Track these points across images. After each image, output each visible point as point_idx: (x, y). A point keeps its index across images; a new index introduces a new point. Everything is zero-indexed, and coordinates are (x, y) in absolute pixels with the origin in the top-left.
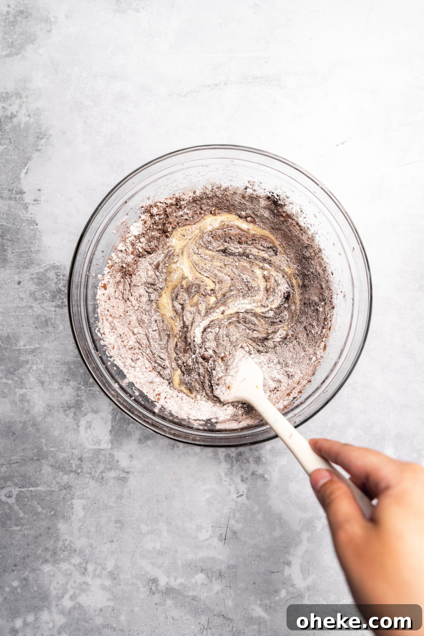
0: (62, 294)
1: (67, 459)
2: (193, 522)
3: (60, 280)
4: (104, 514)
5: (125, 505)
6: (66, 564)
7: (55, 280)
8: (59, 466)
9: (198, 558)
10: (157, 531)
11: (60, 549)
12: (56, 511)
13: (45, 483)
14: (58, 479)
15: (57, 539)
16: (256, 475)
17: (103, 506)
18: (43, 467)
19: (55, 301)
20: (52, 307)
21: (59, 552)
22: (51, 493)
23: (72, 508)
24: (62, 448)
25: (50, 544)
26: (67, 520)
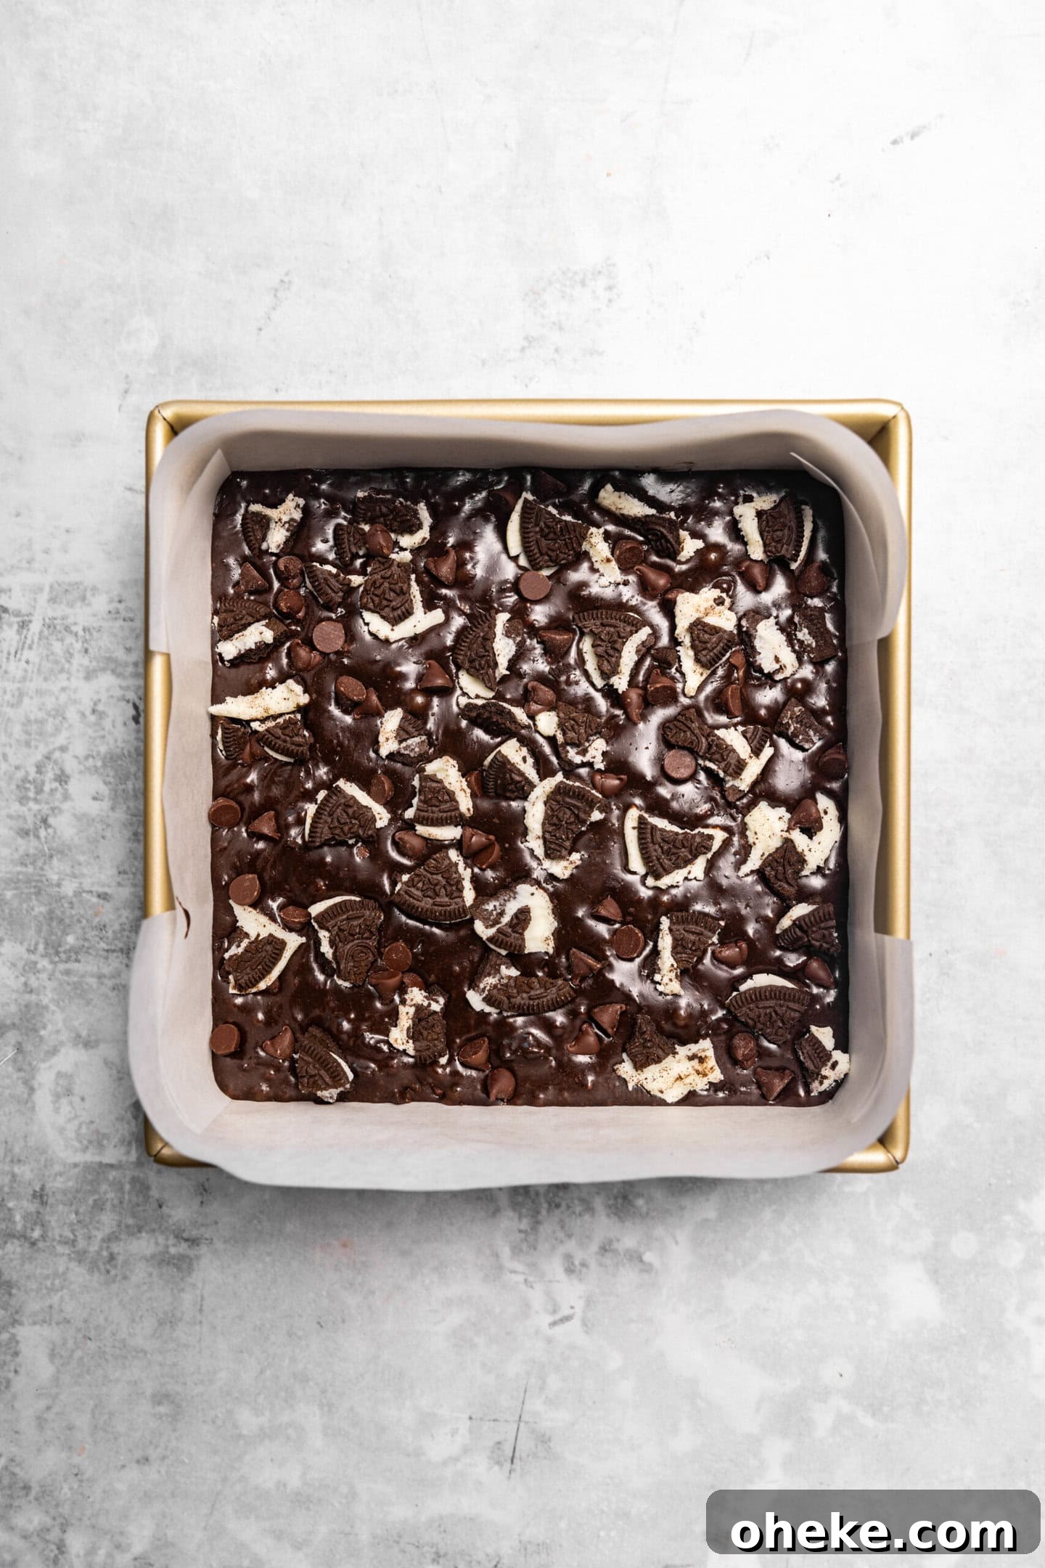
4: (117, 1374)
5: (186, 1346)
10: (290, 1431)
16: (615, 1252)
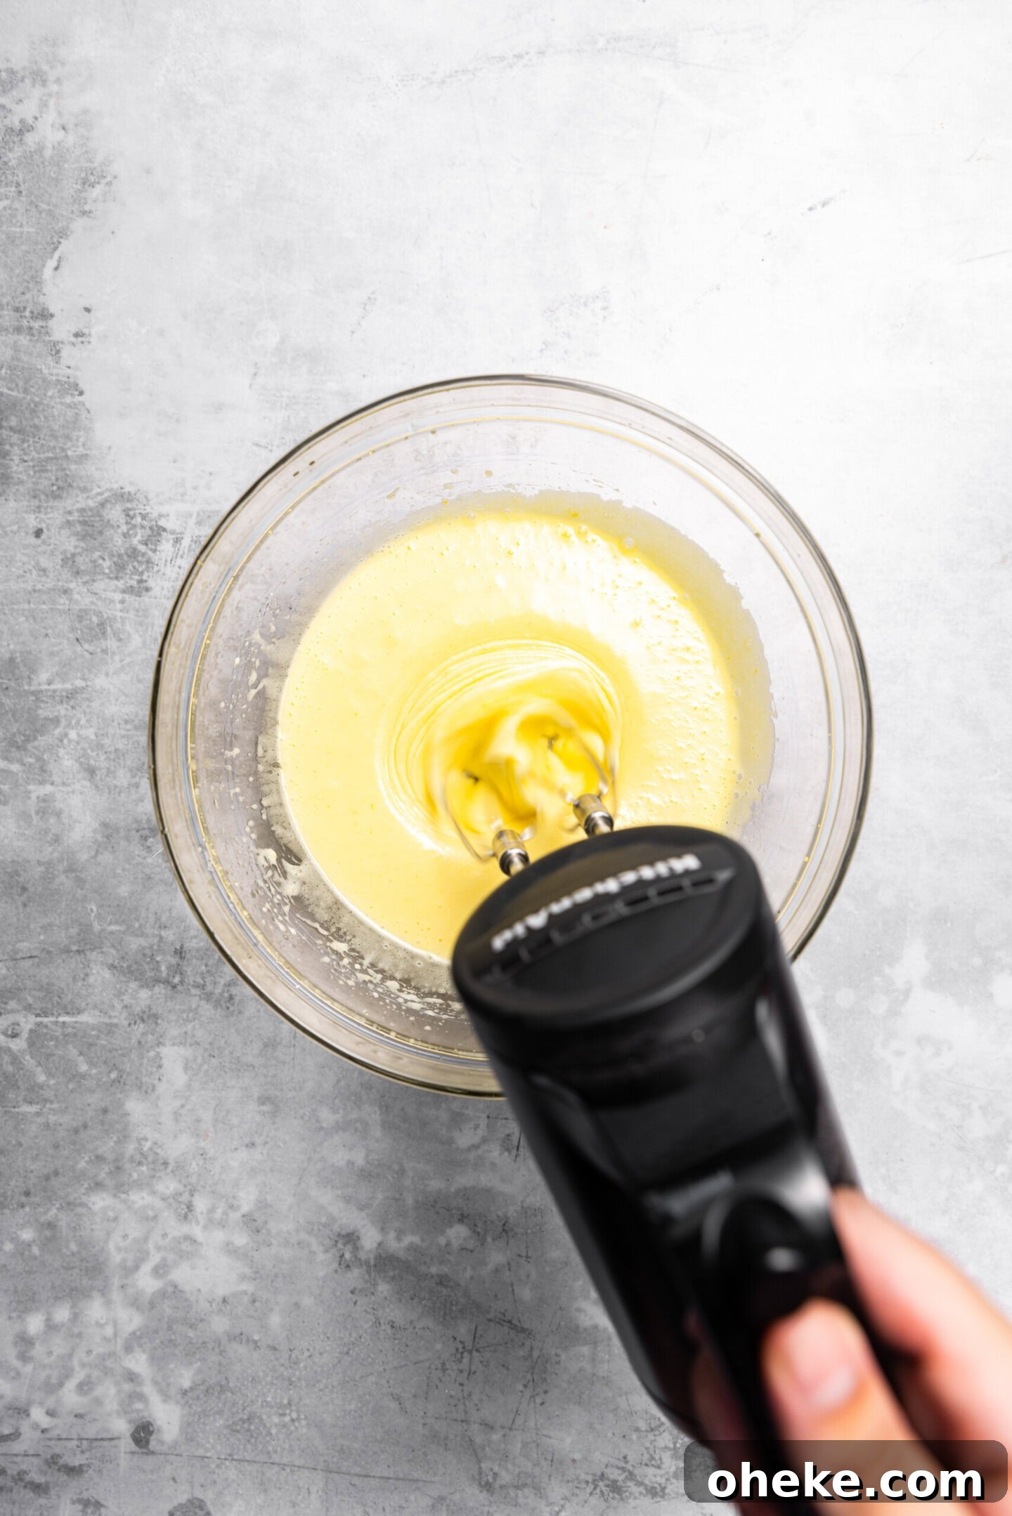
0: (138, 562)
1: (148, 952)
2: (443, 1105)
3: (135, 526)
6: (144, 1194)
7: (124, 528)
8: (129, 967)
9: (452, 1190)
11: (132, 1159)
12: (120, 1071)
13: (95, 1007)
14: (127, 999)
15: (124, 1137)
17: (231, 1062)
18: (91, 969)
19: (122, 578)
20: (114, 591)
21: (127, 1166)
22: (110, 1029)
23: (160, 1066)
24: (137, 925)
25: (107, 1147)
26: (146, 1092)
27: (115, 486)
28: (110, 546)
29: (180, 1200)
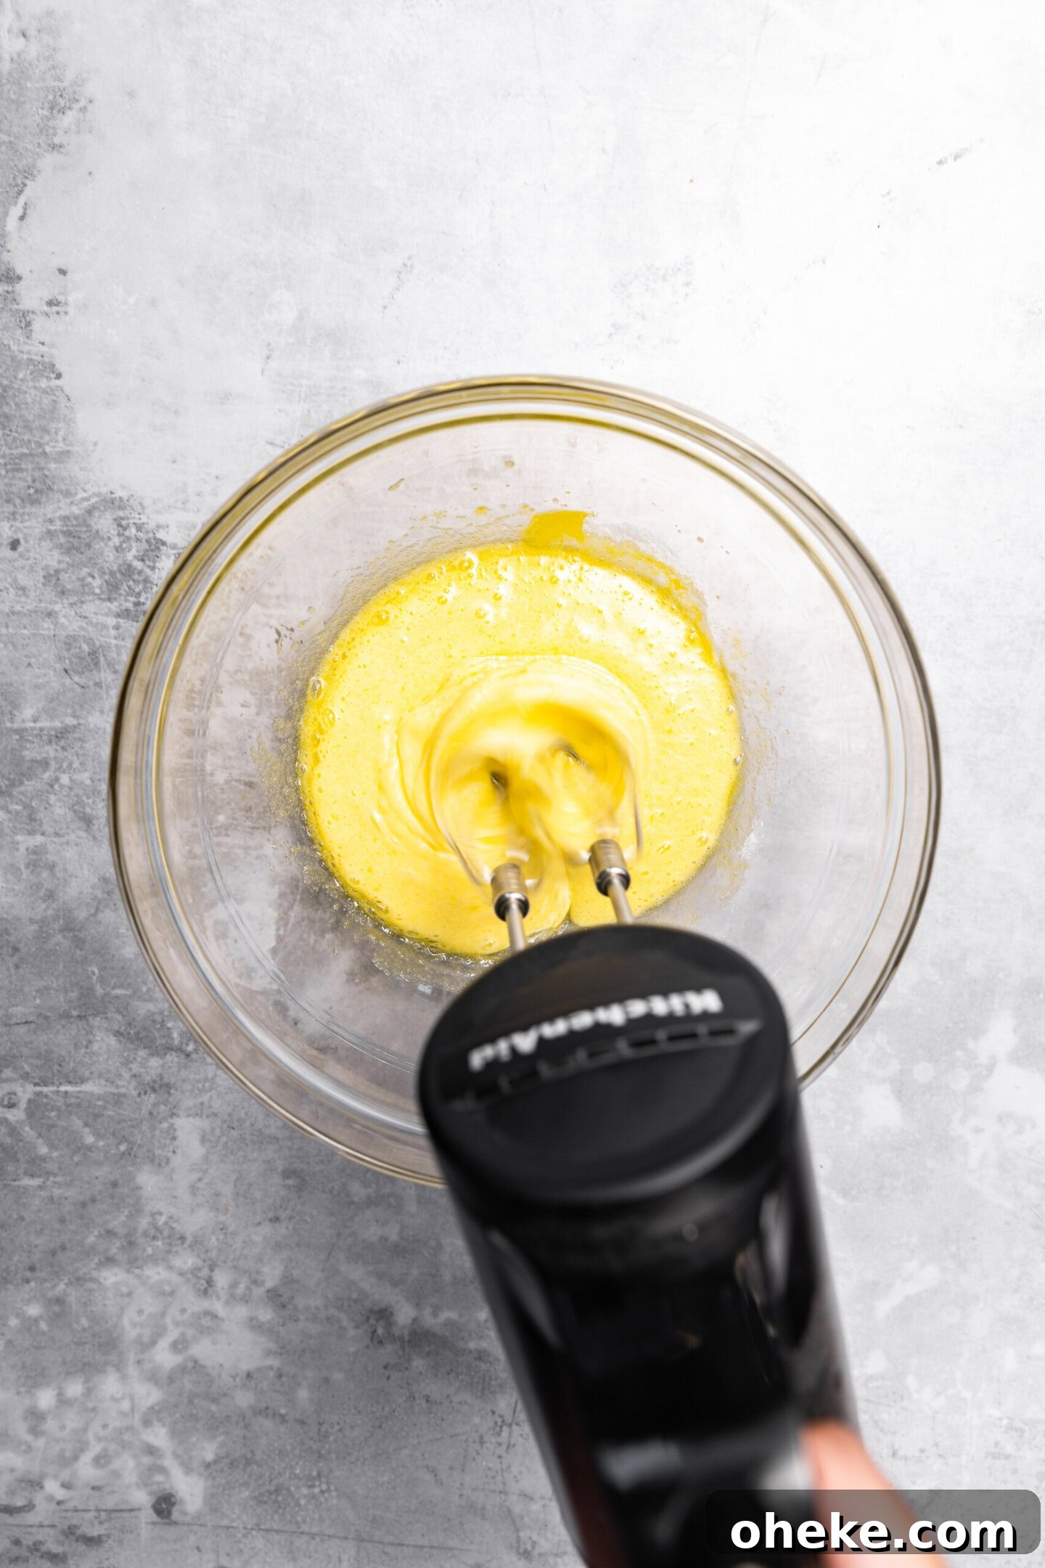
0: (134, 581)
1: (158, 1018)
3: (129, 538)
4: (255, 1155)
6: (160, 1269)
7: (116, 541)
8: (137, 1034)
10: (391, 1200)
11: (145, 1234)
12: (130, 1143)
13: (100, 1076)
14: (135, 1068)
15: (137, 1210)
17: (252, 1134)
18: (95, 1036)
19: (115, 599)
20: (107, 615)
21: (141, 1241)
22: (118, 1099)
23: (174, 1138)
24: (144, 989)
25: (118, 1221)
26: (160, 1165)
27: (104, 490)
28: (100, 561)
29: (200, 1275)
